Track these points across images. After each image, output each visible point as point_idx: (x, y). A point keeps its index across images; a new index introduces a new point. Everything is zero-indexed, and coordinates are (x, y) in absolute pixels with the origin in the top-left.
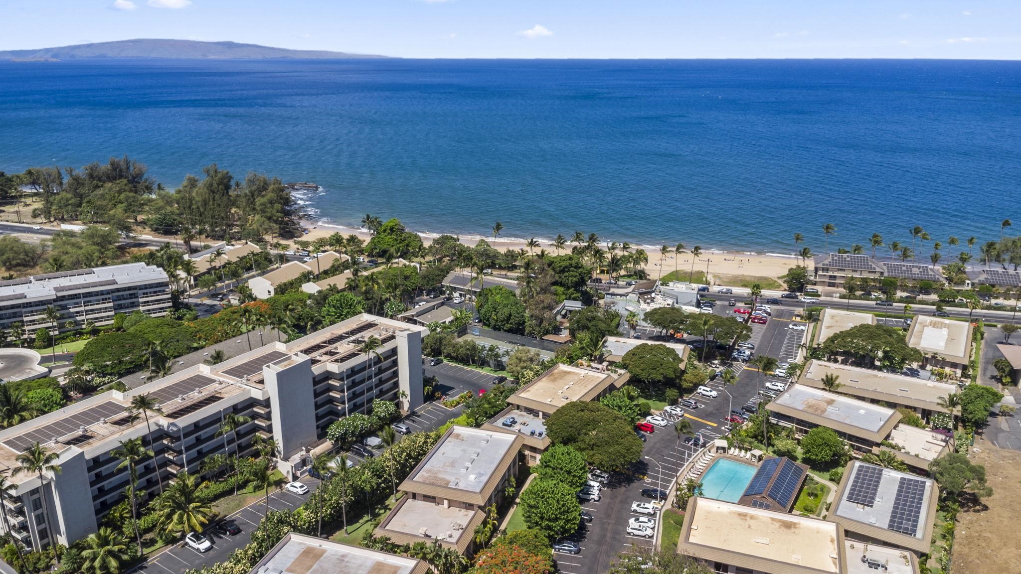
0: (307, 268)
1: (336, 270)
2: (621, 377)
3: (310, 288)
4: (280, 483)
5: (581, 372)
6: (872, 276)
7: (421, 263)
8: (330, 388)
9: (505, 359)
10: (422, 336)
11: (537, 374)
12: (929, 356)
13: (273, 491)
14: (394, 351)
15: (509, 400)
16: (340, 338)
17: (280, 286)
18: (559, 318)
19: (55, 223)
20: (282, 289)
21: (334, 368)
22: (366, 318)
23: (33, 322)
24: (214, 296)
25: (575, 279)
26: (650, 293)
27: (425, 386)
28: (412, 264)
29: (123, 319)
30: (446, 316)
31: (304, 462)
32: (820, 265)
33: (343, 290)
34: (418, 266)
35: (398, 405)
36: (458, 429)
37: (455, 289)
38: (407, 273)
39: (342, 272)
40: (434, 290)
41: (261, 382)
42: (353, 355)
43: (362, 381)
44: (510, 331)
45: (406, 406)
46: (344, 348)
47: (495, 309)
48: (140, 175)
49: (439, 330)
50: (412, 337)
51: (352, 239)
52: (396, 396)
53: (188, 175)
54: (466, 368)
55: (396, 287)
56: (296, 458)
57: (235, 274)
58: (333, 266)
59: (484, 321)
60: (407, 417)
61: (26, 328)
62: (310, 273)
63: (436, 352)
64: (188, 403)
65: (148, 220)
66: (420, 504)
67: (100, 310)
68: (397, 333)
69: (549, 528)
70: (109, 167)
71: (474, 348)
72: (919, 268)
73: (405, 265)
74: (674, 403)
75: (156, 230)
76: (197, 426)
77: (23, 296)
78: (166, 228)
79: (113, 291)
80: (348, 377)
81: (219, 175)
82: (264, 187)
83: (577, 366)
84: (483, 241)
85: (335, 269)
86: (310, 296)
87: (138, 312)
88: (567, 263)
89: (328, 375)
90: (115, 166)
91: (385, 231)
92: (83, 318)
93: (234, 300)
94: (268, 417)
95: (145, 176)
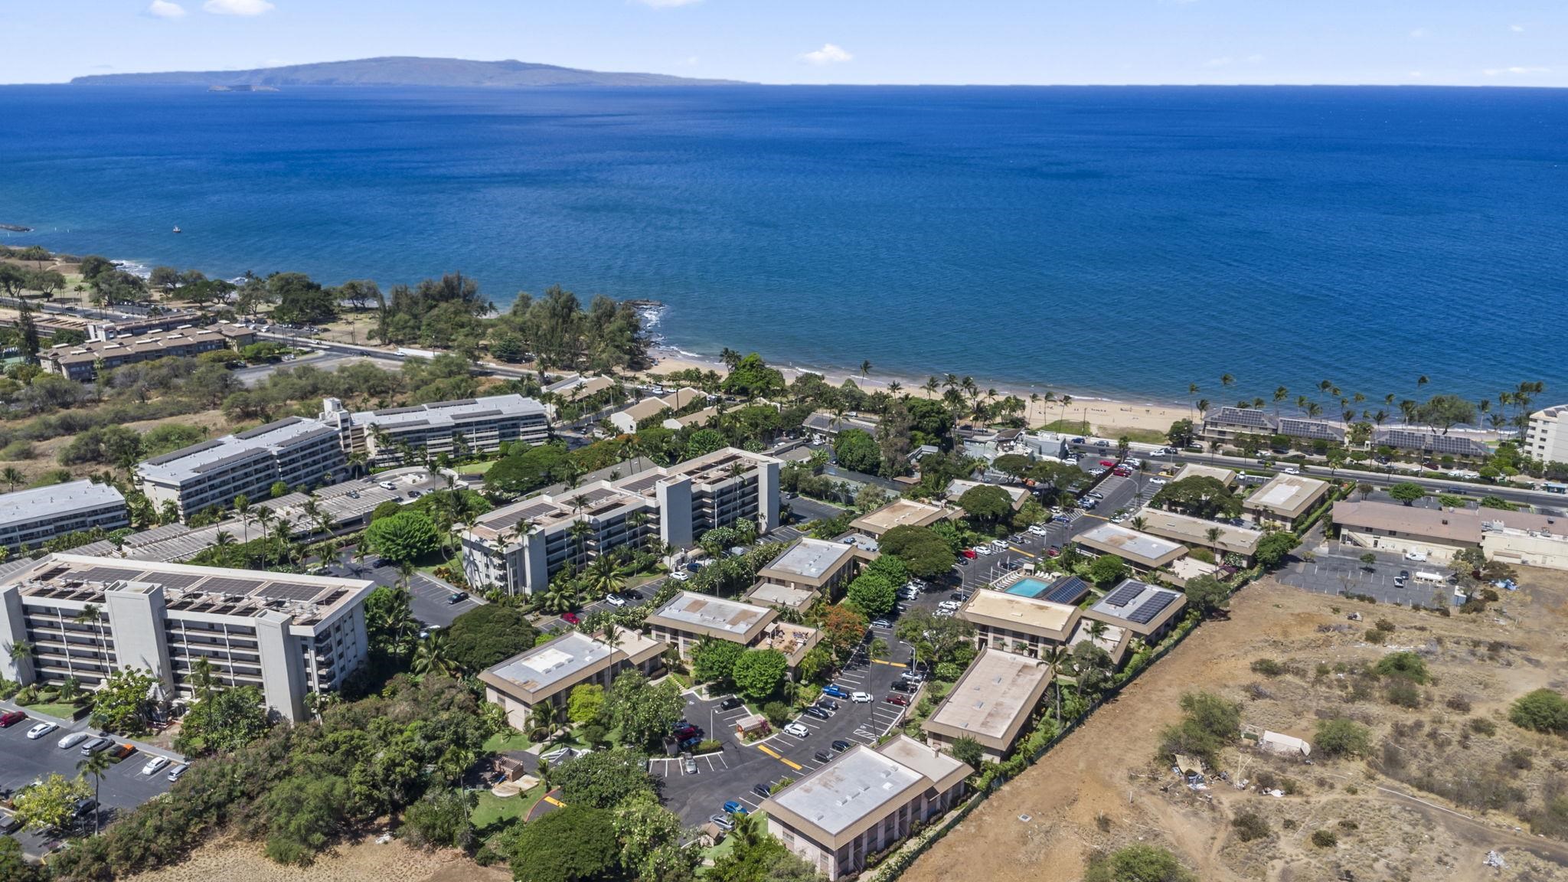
0: (665, 403)
1: (694, 408)
2: (956, 513)
3: (672, 424)
4: (666, 572)
5: (919, 506)
6: (1262, 433)
7: (781, 403)
8: (704, 505)
9: (855, 495)
10: (780, 467)
11: (880, 506)
12: (1261, 509)
13: (661, 577)
14: (755, 479)
15: (851, 524)
16: (710, 466)
17: (641, 422)
18: (913, 462)
19: (391, 346)
20: (643, 425)
21: (708, 488)
22: (732, 451)
23: (434, 446)
24: (577, 429)
25: (934, 425)
26: (1009, 441)
27: (781, 511)
28: (773, 404)
29: (508, 446)
30: (804, 456)
31: (683, 560)
32: (1209, 420)
33: (704, 427)
34: (779, 405)
35: (758, 526)
36: (805, 540)
37: (815, 431)
38: (767, 413)
39: (701, 409)
40: (794, 431)
41: (654, 495)
42: (721, 480)
43: (729, 502)
44: (864, 471)
45: (764, 528)
46: (714, 474)
47: (850, 450)
48: (472, 292)
49: (796, 468)
50: (772, 468)
51: (712, 376)
52: (755, 518)
53: (521, 293)
54: (819, 502)
55: (757, 425)
56: (678, 556)
57: (595, 408)
58: (691, 403)
59: (841, 462)
60: (765, 535)
61: (429, 451)
62: (669, 409)
63: (793, 488)
64: (600, 507)
65: (491, 346)
66: (773, 586)
67: (487, 438)
68: (759, 463)
69: (868, 607)
70: (442, 284)
71: (827, 484)
72: (1318, 425)
73: (765, 405)
74: (1003, 537)
75: (499, 358)
76: (609, 523)
77: (426, 422)
78: (511, 355)
79: (496, 421)
80: (718, 496)
81: (563, 299)
82: (610, 314)
83: (919, 501)
84: (849, 380)
85: (696, 406)
86: (675, 432)
87: (519, 441)
88: (929, 408)
89: (702, 494)
90: (448, 283)
91: (744, 366)
92: (474, 444)
93: (598, 433)
94: (657, 522)
95: (478, 294)
